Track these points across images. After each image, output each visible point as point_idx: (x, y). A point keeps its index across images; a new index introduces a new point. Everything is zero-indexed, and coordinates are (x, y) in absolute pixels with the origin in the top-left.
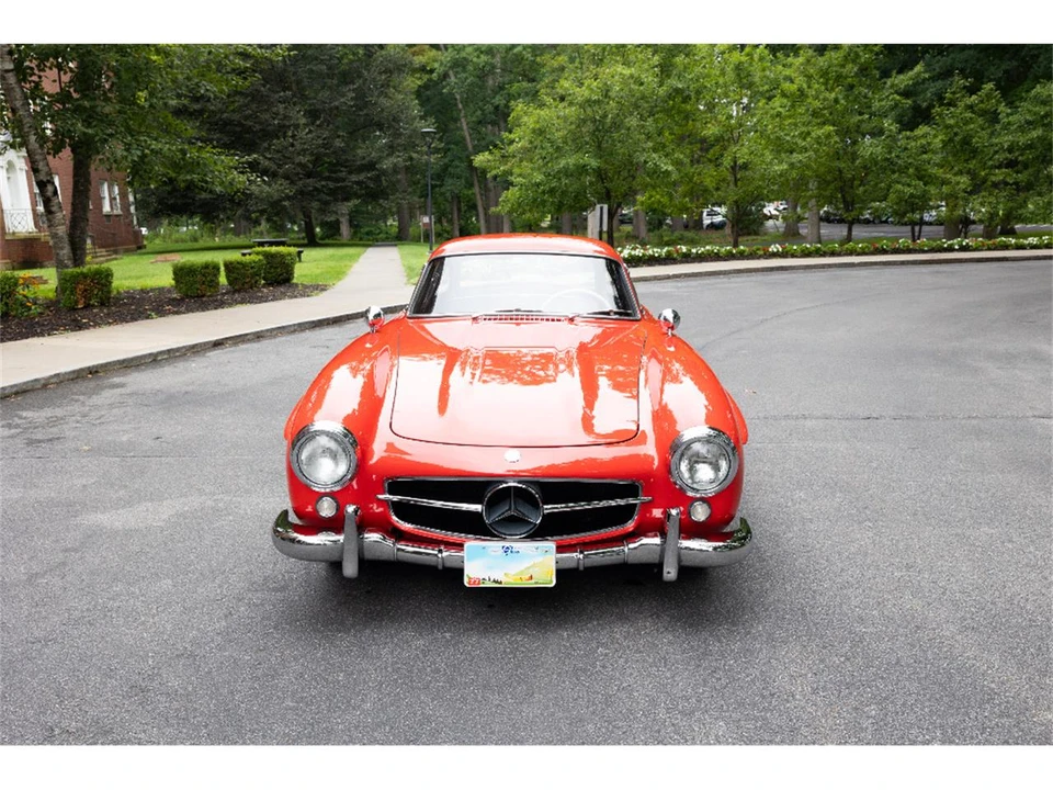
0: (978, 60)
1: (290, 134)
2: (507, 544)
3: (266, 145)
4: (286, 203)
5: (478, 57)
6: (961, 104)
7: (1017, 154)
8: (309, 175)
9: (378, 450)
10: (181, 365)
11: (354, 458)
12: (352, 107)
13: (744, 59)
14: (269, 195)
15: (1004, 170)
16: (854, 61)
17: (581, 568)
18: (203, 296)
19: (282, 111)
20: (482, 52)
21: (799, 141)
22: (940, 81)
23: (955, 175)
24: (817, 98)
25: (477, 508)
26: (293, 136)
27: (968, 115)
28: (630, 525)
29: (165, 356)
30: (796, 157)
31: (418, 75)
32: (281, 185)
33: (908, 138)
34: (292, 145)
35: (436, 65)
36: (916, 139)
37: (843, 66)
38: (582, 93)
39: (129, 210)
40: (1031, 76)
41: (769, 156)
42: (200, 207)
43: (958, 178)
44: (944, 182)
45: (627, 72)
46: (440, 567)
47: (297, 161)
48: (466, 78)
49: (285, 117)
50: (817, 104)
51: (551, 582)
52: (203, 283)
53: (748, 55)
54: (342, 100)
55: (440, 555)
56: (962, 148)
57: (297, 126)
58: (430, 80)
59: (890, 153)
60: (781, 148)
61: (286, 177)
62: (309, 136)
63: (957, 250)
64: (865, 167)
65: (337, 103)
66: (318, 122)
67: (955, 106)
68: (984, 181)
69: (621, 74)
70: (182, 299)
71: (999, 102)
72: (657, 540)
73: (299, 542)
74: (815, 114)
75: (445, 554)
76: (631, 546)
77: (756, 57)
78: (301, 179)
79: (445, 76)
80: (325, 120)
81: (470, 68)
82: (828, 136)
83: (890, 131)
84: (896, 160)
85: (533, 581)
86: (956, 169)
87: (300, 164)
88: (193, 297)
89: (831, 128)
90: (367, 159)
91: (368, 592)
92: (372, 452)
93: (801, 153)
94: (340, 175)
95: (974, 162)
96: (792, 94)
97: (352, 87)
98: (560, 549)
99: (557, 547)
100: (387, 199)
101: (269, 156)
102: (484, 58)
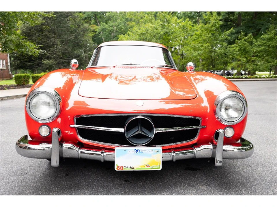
0: (246, 29)
1: (55, 46)
2: (137, 148)
3: (48, 49)
4: (54, 66)
5: (109, 28)
6: (243, 39)
7: (257, 53)
8: (61, 58)
9: (71, 103)
10: (10, 101)
11: (59, 107)
12: (74, 40)
13: (185, 24)
14: (49, 64)
15: (254, 57)
16: (214, 26)
17: (174, 160)
18: (24, 85)
19: (53, 40)
20: (110, 26)
21: (200, 47)
22: (236, 35)
23: (242, 58)
24: (204, 36)
25: (121, 130)
26: (56, 47)
27: (245, 42)
28: (196, 139)
29: (6, 99)
30: (200, 52)
31: (92, 33)
32: (53, 60)
33: (230, 47)
34: (56, 50)
35: (97, 30)
36: (232, 48)
37: (212, 28)
38: (140, 32)
39: (8, 68)
40: (259, 34)
41: (192, 51)
42: (29, 67)
43: (243, 59)
44: (239, 60)
45: (153, 26)
46: (102, 161)
47: (57, 54)
48: (106, 33)
49: (54, 42)
50: (205, 38)
51: (159, 167)
52: (24, 81)
53: (186, 23)
54: (71, 38)
55: (102, 154)
56: (244, 51)
57: (57, 45)
58: (96, 34)
59: (225, 51)
60: (195, 49)
61: (54, 58)
62: (61, 47)
63: (244, 78)
64: (218, 56)
65: (69, 39)
66: (64, 44)
67: (241, 40)
68: (250, 60)
69: (151, 26)
70: (17, 86)
71: (253, 39)
72: (210, 146)
73: (29, 148)
74: (204, 40)
75: (105, 154)
76: (197, 149)
77: (188, 24)
78: (58, 59)
79: (100, 33)
80: (66, 43)
81: (107, 31)
82: (208, 46)
83: (225, 45)
84: (226, 53)
85: (150, 167)
86: (242, 57)
87: (58, 55)
88: (21, 85)
89: (209, 44)
90: (78, 54)
91: (67, 175)
92: (68, 105)
93: (201, 51)
94: (70, 58)
95: (247, 55)
96: (198, 35)
97: (74, 34)
98: (164, 151)
99: (163, 150)
100: (83, 66)
101: (49, 53)
102: (111, 28)
